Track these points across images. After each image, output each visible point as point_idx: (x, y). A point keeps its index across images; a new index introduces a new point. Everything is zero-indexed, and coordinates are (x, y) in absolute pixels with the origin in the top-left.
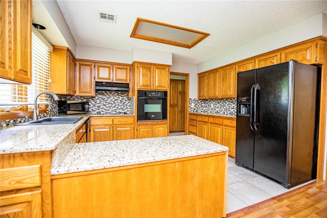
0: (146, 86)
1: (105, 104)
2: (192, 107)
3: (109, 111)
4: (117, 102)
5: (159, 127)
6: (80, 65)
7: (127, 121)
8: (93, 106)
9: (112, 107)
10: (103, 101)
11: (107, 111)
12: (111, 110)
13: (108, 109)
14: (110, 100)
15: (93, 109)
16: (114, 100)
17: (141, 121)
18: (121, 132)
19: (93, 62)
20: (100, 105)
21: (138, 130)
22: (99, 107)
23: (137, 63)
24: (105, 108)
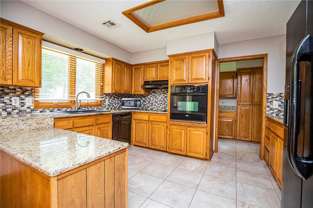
0: (180, 80)
1: (157, 101)
2: (274, 107)
3: (160, 108)
4: (166, 99)
5: (195, 130)
6: (135, 69)
7: (160, 119)
8: (148, 102)
9: (162, 105)
10: (155, 98)
11: (158, 108)
12: (161, 107)
13: (159, 105)
14: (160, 97)
15: (148, 105)
16: (164, 97)
17: (173, 120)
18: (155, 129)
19: (143, 65)
20: (153, 102)
21: (171, 129)
22: (152, 104)
23: (171, 56)
24: (157, 104)
